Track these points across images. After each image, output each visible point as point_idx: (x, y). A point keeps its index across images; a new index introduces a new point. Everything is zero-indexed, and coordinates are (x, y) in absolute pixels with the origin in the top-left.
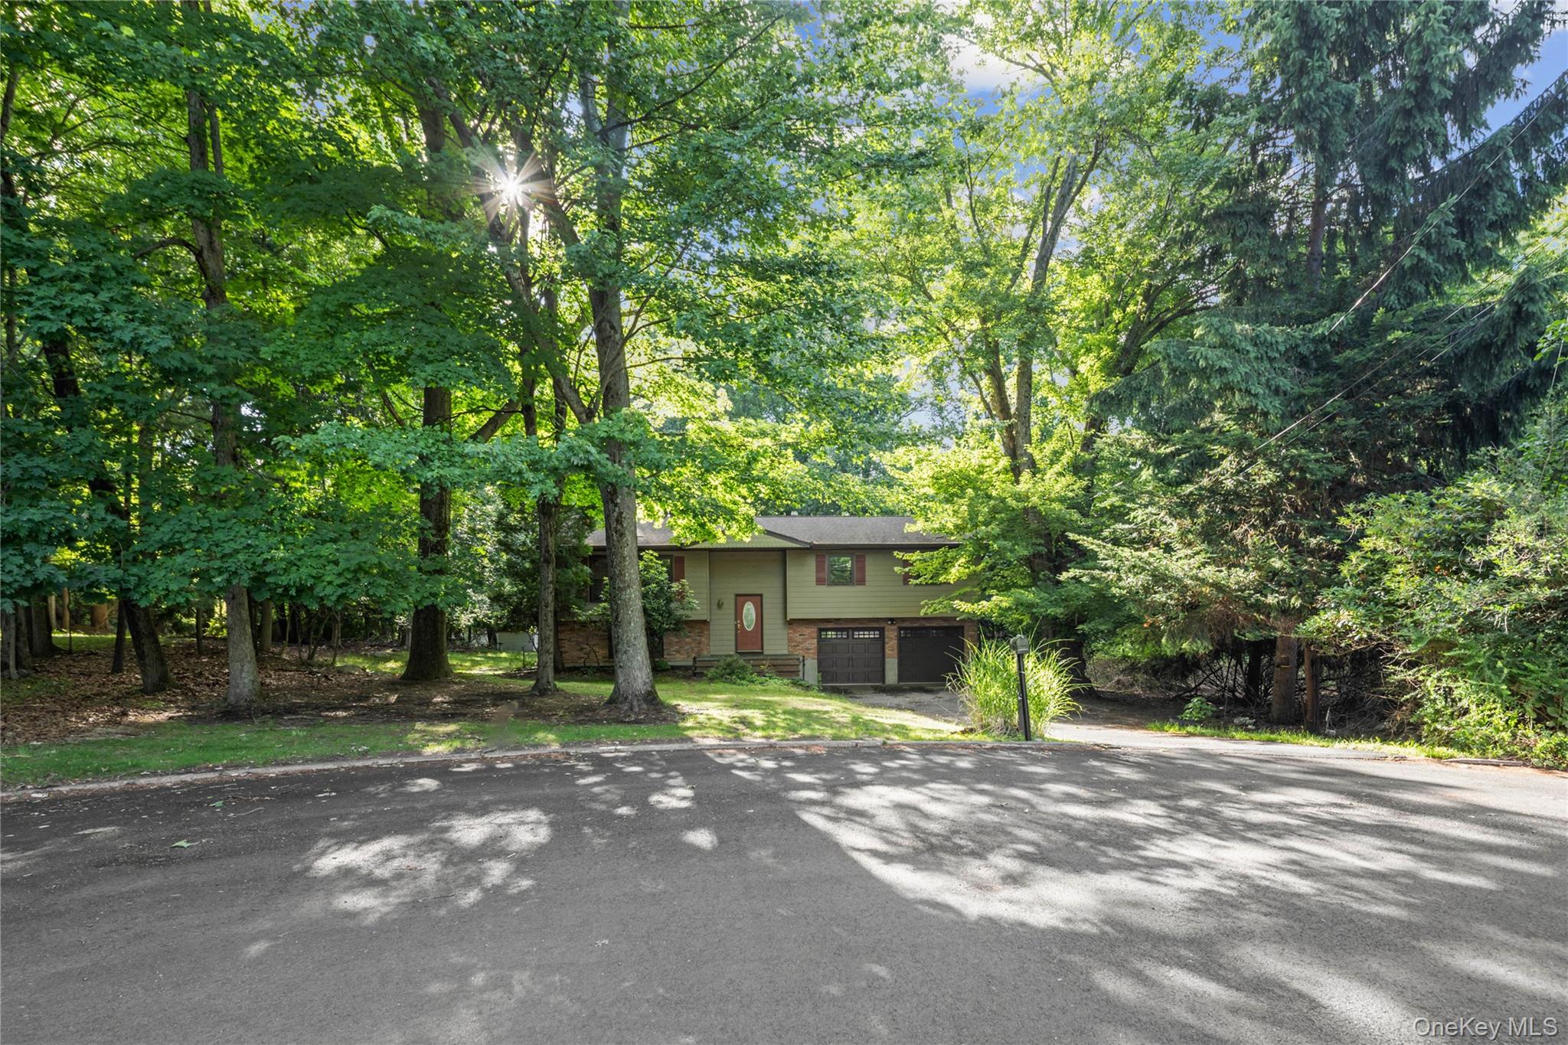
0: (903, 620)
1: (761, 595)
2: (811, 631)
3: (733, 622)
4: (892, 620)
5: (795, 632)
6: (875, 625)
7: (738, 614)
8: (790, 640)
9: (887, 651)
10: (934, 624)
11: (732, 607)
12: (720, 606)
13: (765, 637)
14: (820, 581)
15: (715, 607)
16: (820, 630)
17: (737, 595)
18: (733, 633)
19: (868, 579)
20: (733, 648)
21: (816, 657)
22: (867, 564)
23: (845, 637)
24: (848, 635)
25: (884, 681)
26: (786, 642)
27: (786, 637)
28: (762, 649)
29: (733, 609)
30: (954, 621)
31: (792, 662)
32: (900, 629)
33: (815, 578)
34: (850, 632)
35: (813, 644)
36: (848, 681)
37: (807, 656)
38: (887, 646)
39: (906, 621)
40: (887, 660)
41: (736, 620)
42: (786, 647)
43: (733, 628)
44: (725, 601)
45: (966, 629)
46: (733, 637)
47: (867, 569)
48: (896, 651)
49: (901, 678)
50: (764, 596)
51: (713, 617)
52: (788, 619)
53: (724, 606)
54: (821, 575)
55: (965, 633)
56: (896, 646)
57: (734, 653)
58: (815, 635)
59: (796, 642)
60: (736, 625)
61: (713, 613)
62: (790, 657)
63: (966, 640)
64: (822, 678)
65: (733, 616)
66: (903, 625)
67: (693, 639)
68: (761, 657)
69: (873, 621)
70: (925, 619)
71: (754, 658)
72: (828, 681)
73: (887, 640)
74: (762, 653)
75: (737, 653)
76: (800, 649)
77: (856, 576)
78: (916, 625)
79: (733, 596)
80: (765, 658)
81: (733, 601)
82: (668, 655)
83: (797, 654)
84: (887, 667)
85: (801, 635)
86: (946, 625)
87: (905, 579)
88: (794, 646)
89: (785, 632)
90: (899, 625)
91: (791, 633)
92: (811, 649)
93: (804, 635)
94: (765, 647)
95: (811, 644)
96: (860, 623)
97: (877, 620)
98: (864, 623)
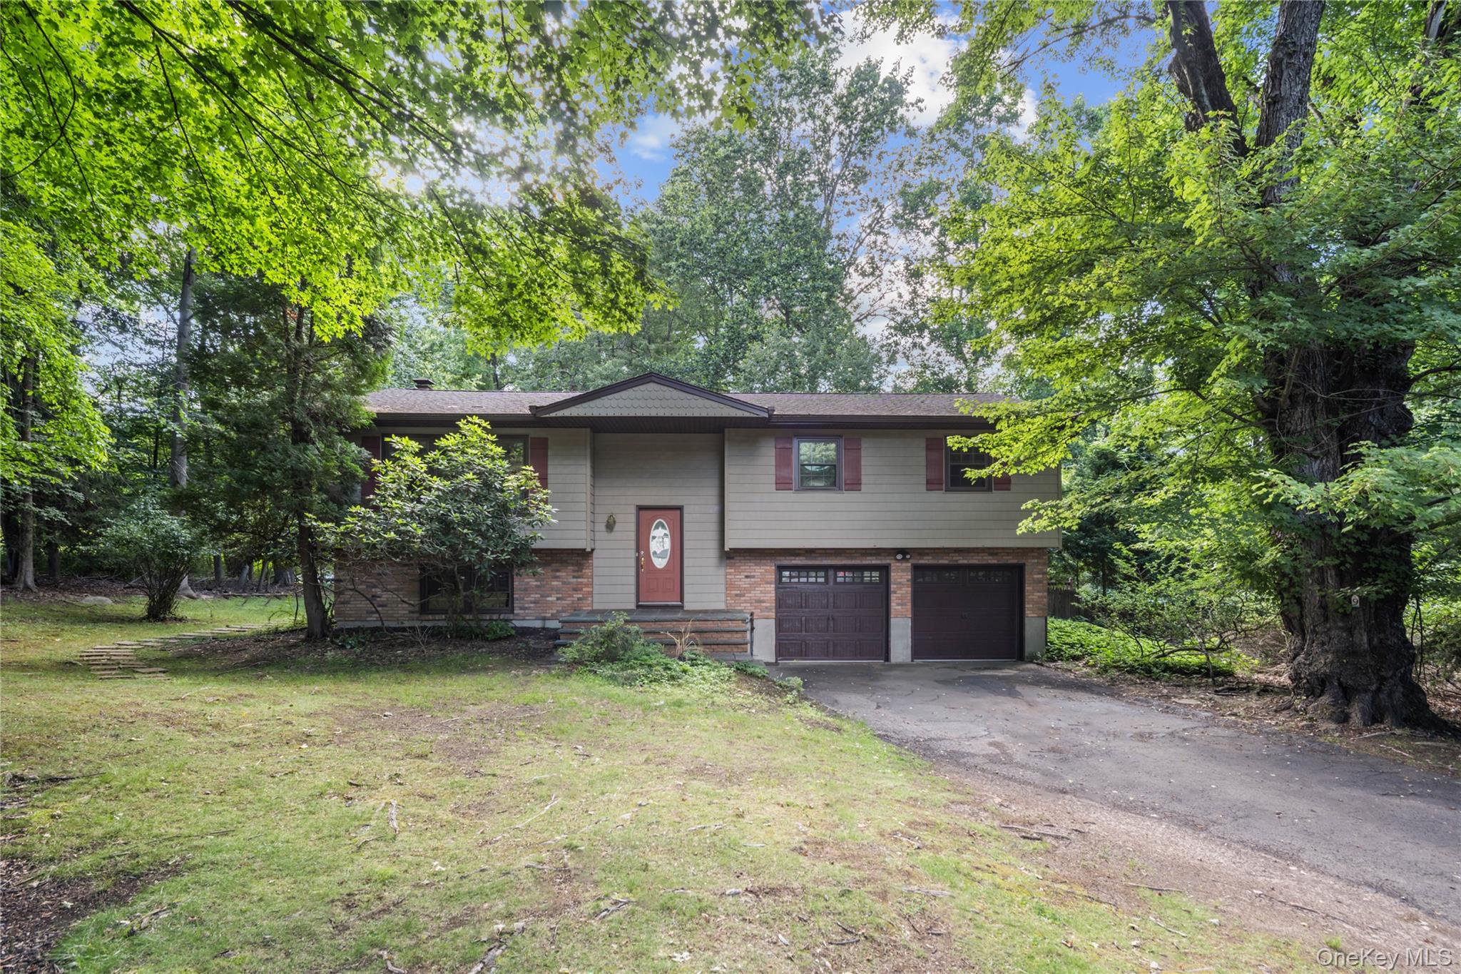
0: (923, 552)
1: (680, 508)
2: (765, 572)
3: (633, 554)
4: (903, 551)
5: (738, 570)
6: (874, 561)
7: (641, 542)
8: (729, 586)
10: (975, 560)
11: (633, 527)
12: (611, 525)
13: (687, 581)
14: (782, 484)
15: (601, 527)
16: (781, 569)
17: (640, 508)
18: (633, 571)
19: (864, 479)
20: (633, 598)
21: (773, 614)
22: (863, 453)
23: (822, 580)
24: (826, 578)
25: (887, 659)
26: (722, 588)
27: (723, 581)
28: (682, 600)
29: (633, 535)
30: (1008, 554)
31: (732, 626)
32: (916, 568)
33: (774, 478)
34: (831, 573)
35: (768, 593)
36: (827, 656)
37: (757, 612)
38: (893, 597)
39: (927, 554)
40: (893, 621)
41: (638, 550)
42: (723, 597)
43: (633, 563)
44: (618, 518)
45: (1028, 569)
46: (632, 580)
47: (863, 463)
48: (909, 606)
49: (917, 652)
50: (685, 510)
51: (598, 545)
52: (727, 549)
53: (617, 527)
54: (784, 473)
55: (1027, 577)
56: (909, 597)
57: (633, 606)
58: (772, 577)
59: (739, 588)
60: (638, 559)
61: (598, 535)
62: (729, 616)
63: (1028, 588)
64: (782, 650)
65: (633, 544)
66: (922, 562)
67: (564, 583)
68: (679, 615)
69: (871, 555)
70: (959, 551)
71: (667, 616)
72: (792, 656)
73: (893, 587)
74: (682, 607)
75: (638, 606)
76: (746, 602)
77: (844, 474)
78: (944, 561)
79: (633, 510)
80: (687, 616)
81: (633, 518)
82: (521, 608)
83: (741, 611)
84: (894, 632)
85: (747, 577)
86: (994, 562)
87: (928, 481)
88: (736, 595)
89: (721, 571)
90: (914, 562)
91: (730, 574)
92: (763, 601)
93: (754, 577)
94: (687, 598)
95: (766, 592)
96: (848, 558)
97: (878, 551)
98: (855, 558)
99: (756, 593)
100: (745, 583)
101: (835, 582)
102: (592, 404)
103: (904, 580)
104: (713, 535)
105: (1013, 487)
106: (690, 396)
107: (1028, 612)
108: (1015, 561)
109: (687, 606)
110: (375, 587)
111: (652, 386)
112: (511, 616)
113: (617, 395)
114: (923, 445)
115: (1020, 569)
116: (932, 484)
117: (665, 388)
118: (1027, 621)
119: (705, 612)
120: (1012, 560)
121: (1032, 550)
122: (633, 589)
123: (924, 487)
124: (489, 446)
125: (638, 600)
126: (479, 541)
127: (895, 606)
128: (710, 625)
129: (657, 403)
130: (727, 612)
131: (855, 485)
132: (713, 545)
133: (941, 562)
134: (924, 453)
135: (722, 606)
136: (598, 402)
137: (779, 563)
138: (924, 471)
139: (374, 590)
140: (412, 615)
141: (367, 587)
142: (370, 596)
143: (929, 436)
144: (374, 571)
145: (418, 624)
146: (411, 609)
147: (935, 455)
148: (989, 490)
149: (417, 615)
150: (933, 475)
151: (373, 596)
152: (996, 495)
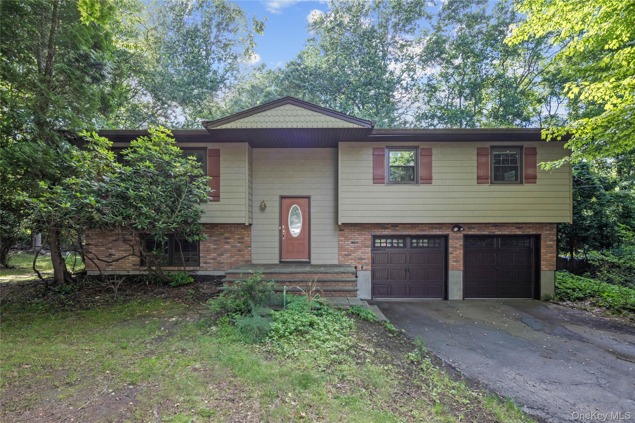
0: (470, 225)
1: (308, 198)
2: (365, 238)
3: (277, 227)
4: (458, 226)
5: (347, 238)
6: (438, 232)
7: (283, 220)
8: (341, 248)
9: (451, 263)
10: (506, 232)
11: (277, 210)
12: (263, 208)
13: (313, 245)
14: (378, 179)
15: (256, 209)
16: (375, 237)
17: (282, 197)
18: (277, 239)
19: (434, 176)
20: (277, 256)
21: (370, 268)
22: (434, 158)
23: (401, 245)
24: (404, 243)
25: (446, 298)
26: (336, 250)
27: (336, 245)
28: (309, 258)
29: (277, 216)
30: (530, 227)
31: (345, 277)
32: (466, 237)
33: (371, 176)
34: (408, 240)
35: (367, 253)
36: (405, 295)
37: (359, 266)
38: (451, 256)
39: (474, 228)
40: (450, 272)
41: (281, 225)
42: (336, 256)
43: (277, 233)
44: (268, 204)
45: (544, 237)
46: (277, 245)
47: (433, 165)
48: (461, 263)
49: (468, 292)
50: (312, 199)
51: (254, 222)
52: (340, 223)
53: (267, 209)
54: (379, 172)
55: (542, 243)
56: (461, 256)
57: (277, 262)
58: (369, 243)
59: (347, 250)
60: (281, 231)
61: (255, 216)
62: (342, 270)
63: (543, 251)
64: (375, 291)
65: (277, 221)
66: (470, 233)
67: (232, 247)
68: (307, 269)
69: (436, 228)
70: (496, 225)
71: (299, 270)
72: (382, 295)
73: (450, 250)
74: (309, 263)
75: (281, 262)
76: (351, 259)
77: (421, 172)
78: (486, 233)
79: (277, 198)
80: (313, 270)
81: (277, 204)
82: (204, 263)
83: (349, 266)
84: (451, 280)
85: (352, 243)
86: (520, 233)
87: (479, 178)
88: (346, 255)
89: (336, 239)
90: (465, 233)
91: (341, 241)
92: (363, 259)
93: (357, 243)
94: (313, 256)
95: (365, 253)
96: (420, 230)
97: (440, 225)
98: (425, 230)
99: (359, 254)
100: (351, 247)
101: (412, 247)
102: (246, 119)
103: (458, 245)
104: (330, 215)
105: (538, 181)
106: (315, 114)
107: (543, 267)
108: (534, 233)
109: (313, 262)
110: (111, 249)
111: (288, 107)
112: (198, 268)
113: (264, 114)
114: (476, 152)
115: (537, 238)
116: (481, 179)
117: (297, 108)
118: (542, 273)
119: (325, 266)
120: (532, 232)
121: (546, 224)
122: (277, 251)
123: (475, 182)
124: (171, 147)
125: (281, 257)
126: (152, 213)
127: (452, 263)
128: (329, 277)
129: (292, 119)
130: (339, 266)
131: (428, 180)
132: (330, 221)
133: (484, 233)
134: (475, 158)
135: (336, 262)
136: (250, 119)
137: (374, 234)
138: (475, 170)
139: (110, 251)
140: (135, 267)
141: (106, 248)
142: (108, 255)
143: (479, 146)
144: (110, 238)
145: (137, 273)
146: (134, 263)
147: (483, 159)
148: (521, 183)
149: (138, 267)
150: (482, 173)
151: (110, 255)
152: (527, 187)
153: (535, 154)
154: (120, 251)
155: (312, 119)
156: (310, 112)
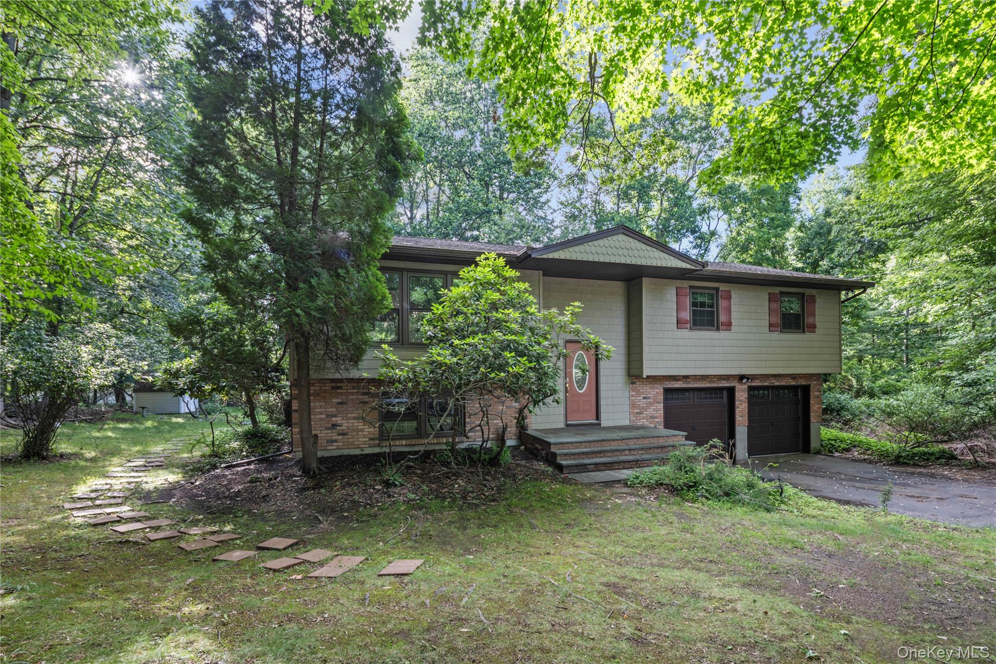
0: (754, 376)
2: (657, 392)
4: (741, 378)
5: (639, 393)
6: (726, 384)
8: (633, 405)
10: (783, 383)
13: (601, 403)
14: (682, 324)
16: (666, 391)
17: (567, 342)
20: (562, 419)
23: (687, 399)
24: (691, 397)
26: (627, 408)
27: (627, 402)
28: (598, 417)
30: (802, 378)
32: (750, 389)
34: (693, 394)
35: (658, 410)
37: (651, 426)
38: (737, 411)
39: (757, 379)
40: (737, 428)
42: (628, 415)
45: (812, 388)
47: (732, 310)
48: (746, 418)
49: (752, 449)
54: (683, 315)
55: (811, 394)
56: (746, 410)
57: (561, 425)
58: (661, 398)
59: (638, 407)
63: (812, 402)
66: (754, 384)
69: (724, 379)
70: (774, 376)
73: (737, 403)
74: (600, 424)
75: (567, 425)
76: (643, 418)
84: (738, 437)
85: (644, 398)
86: (794, 383)
87: (770, 325)
88: (637, 413)
89: (627, 394)
90: (749, 384)
91: (633, 396)
92: (656, 417)
93: (649, 398)
94: (603, 416)
95: (656, 410)
96: (709, 382)
97: (728, 377)
98: (714, 382)
99: (651, 411)
100: (642, 403)
101: (696, 401)
102: (577, 248)
103: (743, 399)
104: (620, 365)
105: (817, 330)
106: (649, 248)
107: (812, 418)
108: (805, 383)
109: (604, 423)
110: (335, 416)
111: (622, 237)
112: (464, 439)
114: (768, 298)
116: (771, 327)
117: (631, 240)
118: (811, 426)
119: (616, 428)
120: (803, 383)
121: (814, 375)
122: (563, 410)
123: (766, 330)
125: (566, 421)
127: (738, 418)
129: (626, 252)
130: (631, 428)
131: (728, 326)
132: (621, 373)
133: (765, 384)
134: (767, 303)
135: (627, 423)
137: (665, 386)
138: (767, 317)
139: (334, 419)
140: (372, 442)
141: (327, 416)
142: (330, 425)
143: (771, 291)
144: (333, 400)
145: (377, 450)
146: (371, 436)
147: (774, 306)
148: (804, 332)
149: (377, 442)
150: (773, 321)
151: (333, 425)
152: (808, 336)
153: (815, 302)
154: (350, 419)
155: (646, 254)
156: (644, 247)
